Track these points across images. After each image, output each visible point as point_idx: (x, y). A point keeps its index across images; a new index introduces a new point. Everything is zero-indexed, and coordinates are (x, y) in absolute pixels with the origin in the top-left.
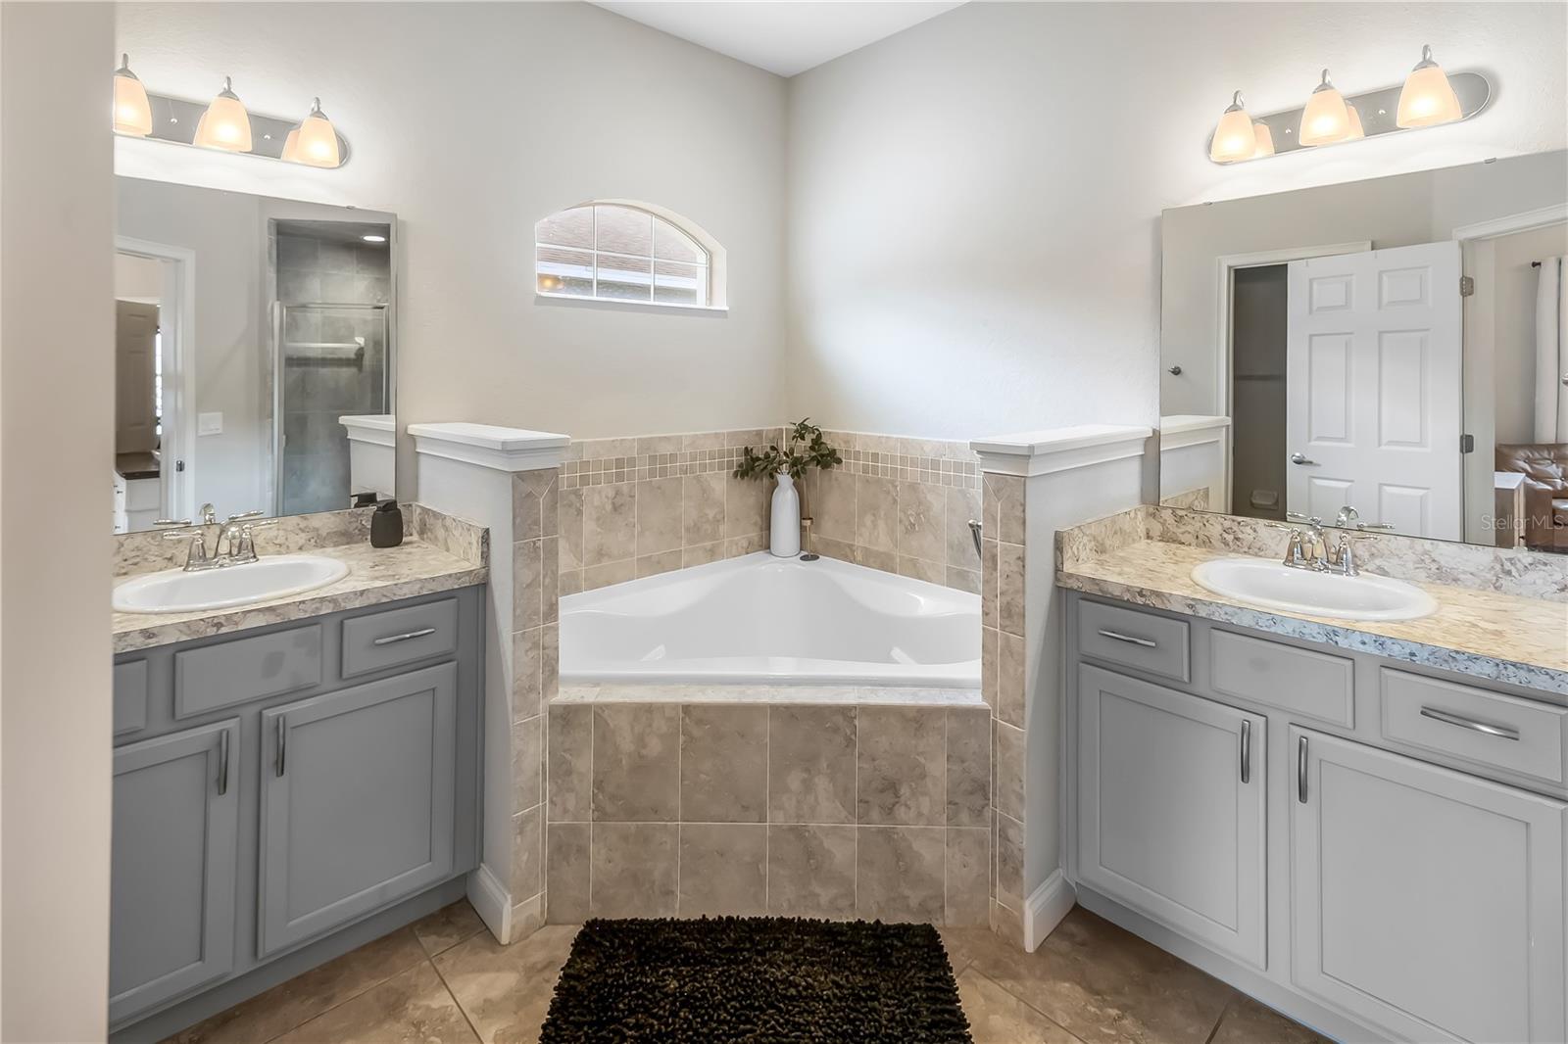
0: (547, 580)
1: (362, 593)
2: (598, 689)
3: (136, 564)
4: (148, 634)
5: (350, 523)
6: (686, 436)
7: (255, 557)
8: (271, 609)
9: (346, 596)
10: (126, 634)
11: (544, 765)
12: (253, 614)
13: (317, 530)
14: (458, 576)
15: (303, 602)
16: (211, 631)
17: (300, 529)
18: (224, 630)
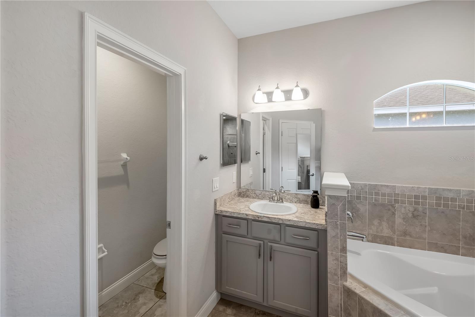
0: (342, 238)
1: (289, 220)
2: (364, 289)
3: (264, 197)
4: (247, 215)
5: (308, 198)
6: (463, 190)
7: (283, 202)
8: (268, 217)
9: (286, 220)
10: (243, 214)
11: (341, 305)
12: (265, 217)
13: (299, 198)
14: (317, 225)
15: (275, 218)
16: (257, 219)
17: (295, 197)
18: (259, 219)
